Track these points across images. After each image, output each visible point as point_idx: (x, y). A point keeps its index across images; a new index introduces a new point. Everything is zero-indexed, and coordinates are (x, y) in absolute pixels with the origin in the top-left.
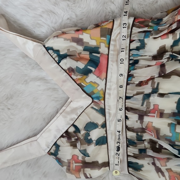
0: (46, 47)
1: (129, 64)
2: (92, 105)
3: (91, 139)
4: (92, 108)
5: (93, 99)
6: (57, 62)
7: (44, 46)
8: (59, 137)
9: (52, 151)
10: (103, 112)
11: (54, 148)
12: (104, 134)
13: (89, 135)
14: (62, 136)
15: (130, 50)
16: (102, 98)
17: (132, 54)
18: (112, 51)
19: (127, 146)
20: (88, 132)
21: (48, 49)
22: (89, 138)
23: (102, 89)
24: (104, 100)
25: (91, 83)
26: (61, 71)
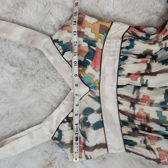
0: (53, 39)
1: (120, 59)
2: (89, 93)
3: (89, 122)
4: (89, 96)
5: (90, 88)
6: (62, 53)
7: (52, 39)
8: (60, 122)
9: (56, 136)
10: (98, 99)
11: (57, 133)
12: (100, 119)
13: (87, 119)
14: (63, 122)
15: (121, 48)
16: (98, 88)
17: (123, 51)
18: (106, 47)
19: (121, 126)
20: (87, 116)
21: (54, 41)
22: (87, 121)
23: (97, 79)
24: (99, 89)
25: (89, 74)
26: (64, 62)
